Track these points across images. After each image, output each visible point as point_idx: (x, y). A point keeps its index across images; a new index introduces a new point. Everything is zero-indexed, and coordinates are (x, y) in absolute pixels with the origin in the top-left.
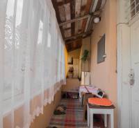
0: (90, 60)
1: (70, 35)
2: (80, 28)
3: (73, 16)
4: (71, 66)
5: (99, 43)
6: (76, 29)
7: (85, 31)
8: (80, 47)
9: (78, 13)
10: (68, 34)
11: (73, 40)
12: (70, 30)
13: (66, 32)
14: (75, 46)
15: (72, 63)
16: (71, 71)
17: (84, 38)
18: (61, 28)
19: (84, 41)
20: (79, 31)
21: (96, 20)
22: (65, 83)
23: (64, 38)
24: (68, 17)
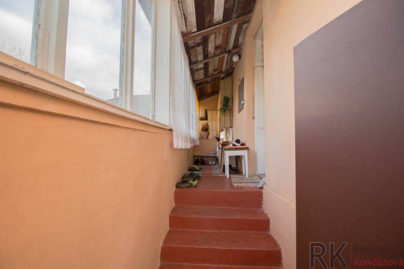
0: (231, 110)
1: (203, 77)
2: (216, 67)
3: (206, 56)
4: (205, 122)
5: (239, 87)
6: (211, 69)
7: (223, 70)
8: (218, 92)
9: (212, 52)
10: (200, 75)
11: (207, 82)
12: (202, 71)
13: (196, 73)
14: (209, 90)
15: (206, 118)
16: (206, 129)
17: (223, 78)
18: (191, 69)
19: (222, 84)
20: (215, 70)
21: (235, 59)
22: (198, 143)
23: (194, 81)
24: (200, 57)
